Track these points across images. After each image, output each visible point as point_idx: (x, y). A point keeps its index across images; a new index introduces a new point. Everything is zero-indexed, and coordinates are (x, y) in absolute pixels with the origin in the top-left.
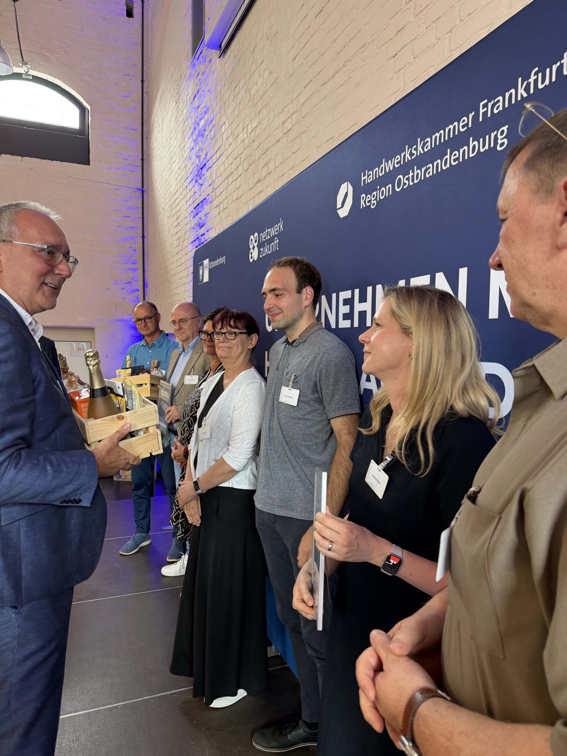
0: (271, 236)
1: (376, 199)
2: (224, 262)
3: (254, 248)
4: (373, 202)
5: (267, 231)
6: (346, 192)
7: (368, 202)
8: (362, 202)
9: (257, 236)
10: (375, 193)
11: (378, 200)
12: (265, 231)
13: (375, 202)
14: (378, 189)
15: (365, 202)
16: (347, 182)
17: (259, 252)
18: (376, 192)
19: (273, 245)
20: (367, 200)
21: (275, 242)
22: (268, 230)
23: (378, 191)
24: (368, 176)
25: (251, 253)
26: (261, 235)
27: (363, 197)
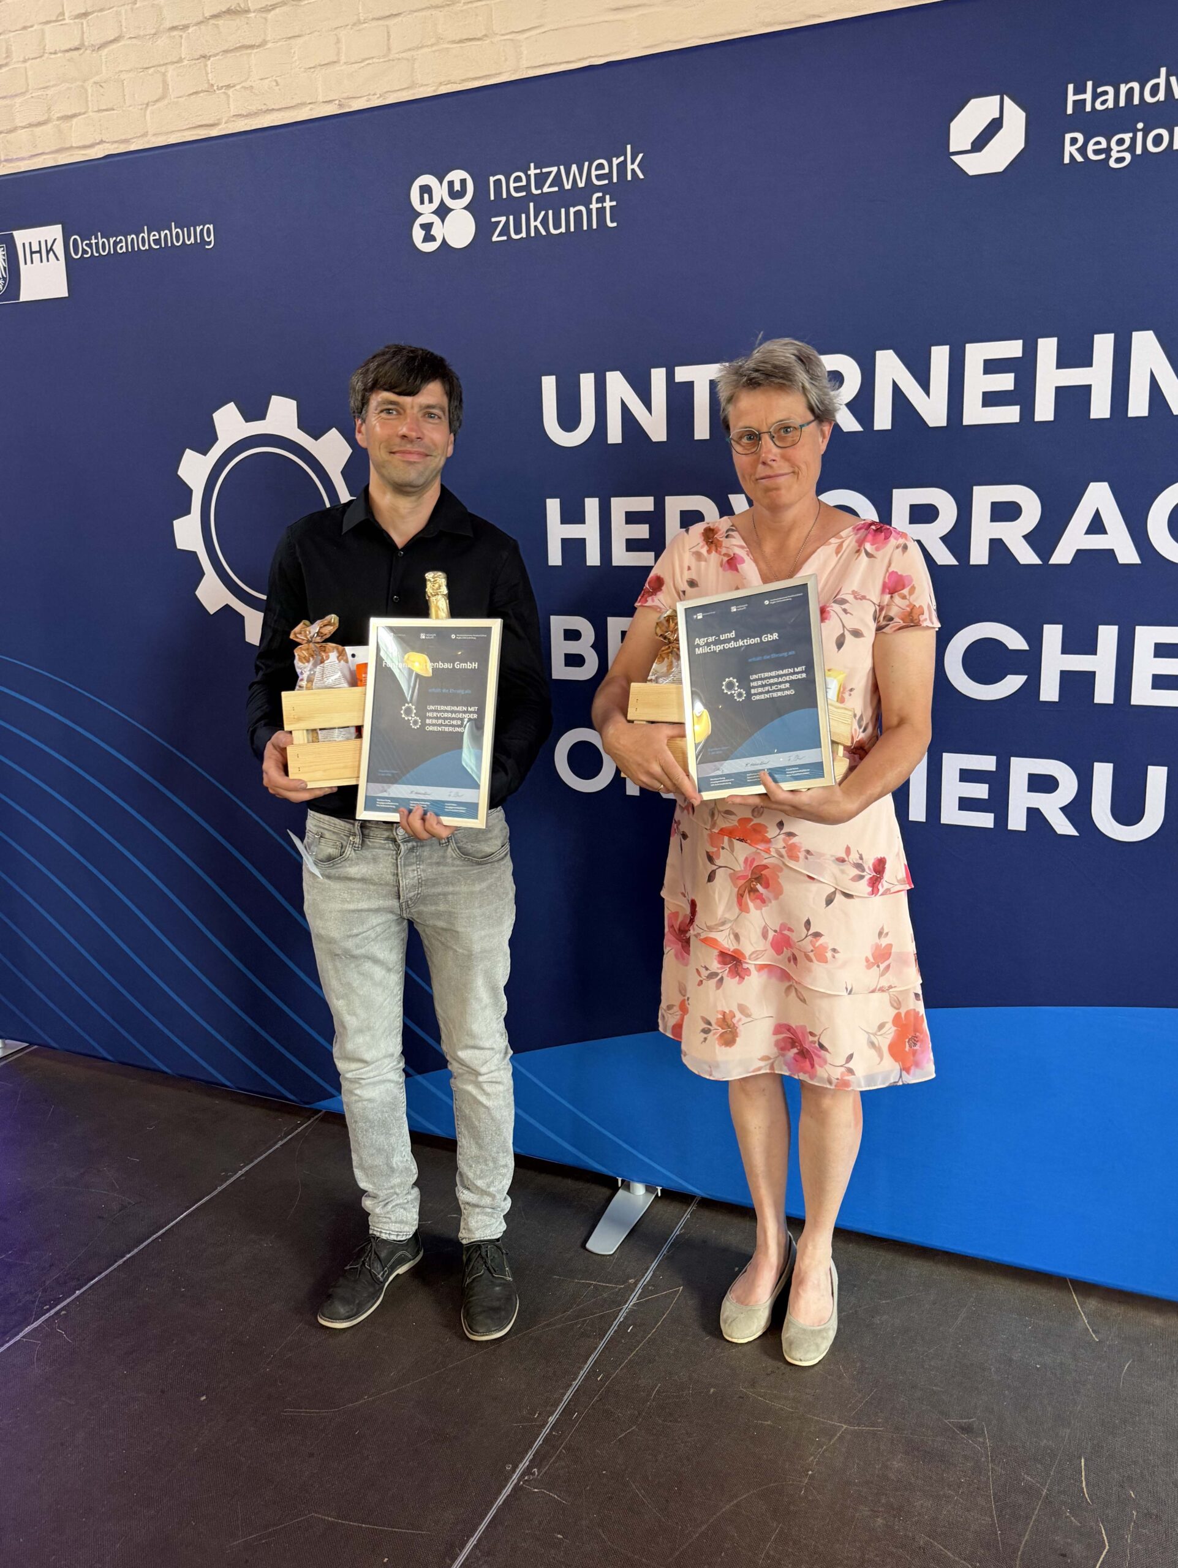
0: (568, 186)
1: (1132, 149)
2: (204, 242)
3: (443, 211)
4: (1114, 155)
5: (532, 172)
6: (994, 120)
7: (1096, 152)
8: (1069, 150)
9: (463, 182)
10: (1127, 137)
11: (1139, 151)
12: (526, 170)
13: (1128, 156)
14: (1139, 130)
15: (1083, 150)
16: (998, 97)
17: (484, 228)
18: (1131, 135)
19: (578, 214)
20: (1091, 147)
21: (594, 206)
22: (545, 170)
23: (1140, 135)
24: (1095, 96)
25: (427, 227)
26: (492, 179)
27: (1074, 141)
